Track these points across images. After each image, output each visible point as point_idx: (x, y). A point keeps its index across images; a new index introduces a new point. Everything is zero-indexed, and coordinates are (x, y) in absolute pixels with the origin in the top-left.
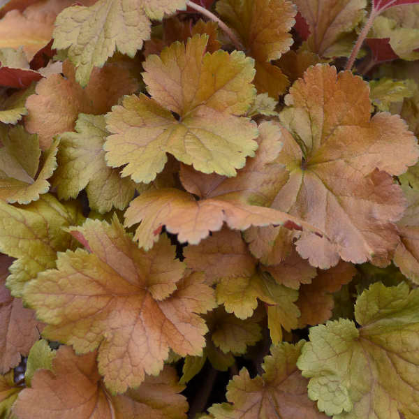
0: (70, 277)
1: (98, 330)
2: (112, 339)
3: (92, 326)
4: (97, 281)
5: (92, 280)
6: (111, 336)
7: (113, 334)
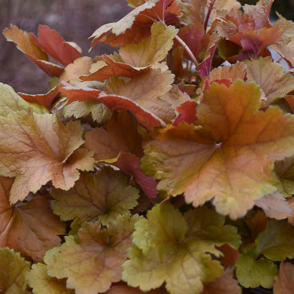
0: (12, 125)
1: (18, 165)
2: (24, 173)
3: (15, 162)
4: (28, 135)
5: (25, 133)
6: (24, 171)
7: (26, 170)
